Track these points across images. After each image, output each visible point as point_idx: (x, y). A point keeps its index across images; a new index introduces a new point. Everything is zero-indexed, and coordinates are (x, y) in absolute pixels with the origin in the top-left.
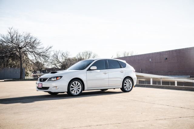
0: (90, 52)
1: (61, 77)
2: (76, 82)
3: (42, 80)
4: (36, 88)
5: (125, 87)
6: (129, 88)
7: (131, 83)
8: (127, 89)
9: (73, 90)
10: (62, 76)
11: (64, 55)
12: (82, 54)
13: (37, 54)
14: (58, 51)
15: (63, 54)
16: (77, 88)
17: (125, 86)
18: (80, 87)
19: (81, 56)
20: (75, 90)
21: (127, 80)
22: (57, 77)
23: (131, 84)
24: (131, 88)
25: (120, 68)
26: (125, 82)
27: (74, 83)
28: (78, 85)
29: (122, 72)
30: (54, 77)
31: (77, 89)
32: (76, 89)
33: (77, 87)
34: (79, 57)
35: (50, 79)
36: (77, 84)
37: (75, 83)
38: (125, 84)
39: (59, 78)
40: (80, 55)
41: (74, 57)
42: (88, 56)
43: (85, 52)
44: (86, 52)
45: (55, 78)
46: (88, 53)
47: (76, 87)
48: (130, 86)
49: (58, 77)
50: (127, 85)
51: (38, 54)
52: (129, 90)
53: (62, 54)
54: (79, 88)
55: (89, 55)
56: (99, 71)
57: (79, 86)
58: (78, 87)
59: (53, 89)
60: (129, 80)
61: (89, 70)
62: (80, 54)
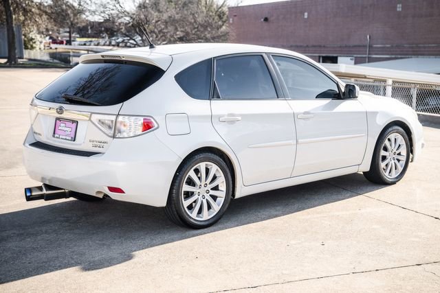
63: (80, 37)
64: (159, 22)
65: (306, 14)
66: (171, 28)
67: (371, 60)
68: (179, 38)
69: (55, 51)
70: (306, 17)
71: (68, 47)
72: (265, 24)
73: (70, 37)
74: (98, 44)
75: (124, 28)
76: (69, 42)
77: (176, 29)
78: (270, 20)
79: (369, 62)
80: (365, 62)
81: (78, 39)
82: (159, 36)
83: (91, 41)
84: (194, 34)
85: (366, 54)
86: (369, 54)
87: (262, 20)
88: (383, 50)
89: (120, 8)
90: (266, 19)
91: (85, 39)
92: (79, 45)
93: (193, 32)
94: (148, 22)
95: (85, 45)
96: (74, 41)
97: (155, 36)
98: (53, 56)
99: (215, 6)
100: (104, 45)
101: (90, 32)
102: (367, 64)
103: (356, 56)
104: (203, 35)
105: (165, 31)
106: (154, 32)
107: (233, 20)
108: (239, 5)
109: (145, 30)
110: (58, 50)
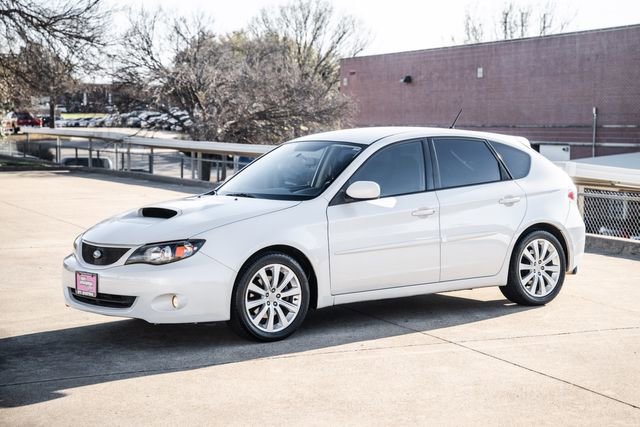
0: (321, 7)
1: (197, 243)
2: (277, 268)
3: (97, 254)
4: (62, 295)
5: (524, 281)
6: (546, 283)
7: (555, 256)
8: (532, 292)
9: (261, 307)
10: (203, 241)
11: (183, 30)
12: (278, 14)
13: (37, 28)
14: (151, 9)
15: (181, 24)
16: (278, 296)
17: (525, 273)
18: (296, 291)
19: (275, 26)
20: (272, 307)
21: (535, 243)
22: (175, 245)
23: (557, 262)
24: (553, 283)
25: (501, 180)
26: (526, 252)
27: (262, 272)
28: (284, 284)
29: (511, 204)
30: (162, 245)
31: (280, 302)
32: (275, 304)
33: (278, 291)
34: (261, 30)
35: (141, 251)
36: (282, 277)
37: (269, 273)
38: (522, 267)
39: (189, 249)
40: (265, 21)
41: (238, 30)
42: (311, 26)
43: (297, 4)
44: (301, 7)
45: (168, 249)
46: (313, 11)
47: (273, 291)
48: (550, 273)
49: (182, 245)
50: (536, 269)
51: (44, 27)
52: (544, 292)
53: (176, 28)
54: (290, 299)
55: (317, 20)
56: (391, 202)
57: (289, 287)
58: (284, 291)
59: (154, 306)
60: (547, 245)
61: (342, 198)
62: (271, 17)
63: (68, 112)
64: (223, 86)
65: (480, 70)
66: (243, 97)
67: (601, 152)
68: (257, 114)
69: (24, 137)
70: (480, 75)
71: (47, 130)
72: (408, 88)
73: (52, 111)
74: (102, 124)
75: (158, 96)
76: (49, 122)
77: (253, 98)
78: (415, 80)
79: (596, 156)
80: (591, 156)
81: (65, 116)
82: (224, 111)
83: (88, 119)
84: (284, 107)
85: (591, 141)
86: (596, 141)
87: (402, 80)
88: (621, 134)
89: (151, 63)
90: (408, 80)
91: (75, 116)
92: (67, 126)
93: (284, 103)
94: (202, 86)
95: (77, 125)
96: (58, 119)
97: (216, 110)
98: (23, 147)
99: (314, 57)
100: (113, 126)
101: (85, 103)
102: (594, 159)
103: (572, 143)
104: (300, 108)
105: (234, 101)
106: (213, 103)
107: (348, 81)
108: (358, 55)
109: (197, 100)
110: (31, 137)
